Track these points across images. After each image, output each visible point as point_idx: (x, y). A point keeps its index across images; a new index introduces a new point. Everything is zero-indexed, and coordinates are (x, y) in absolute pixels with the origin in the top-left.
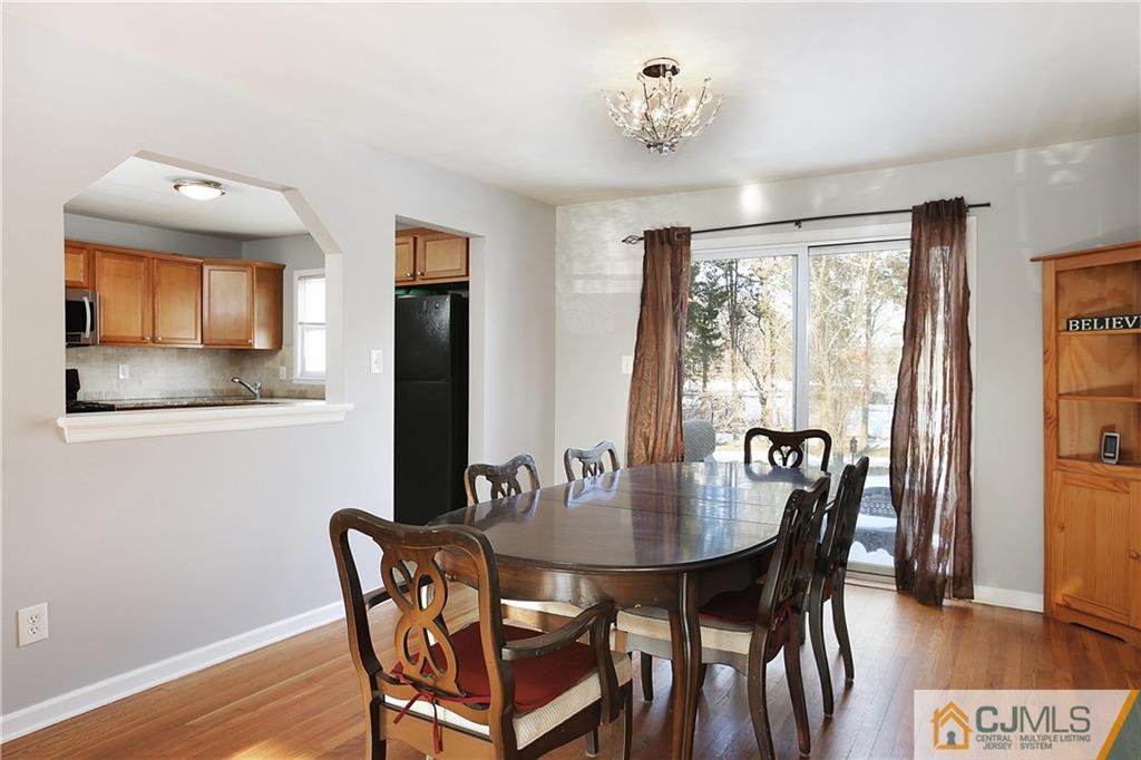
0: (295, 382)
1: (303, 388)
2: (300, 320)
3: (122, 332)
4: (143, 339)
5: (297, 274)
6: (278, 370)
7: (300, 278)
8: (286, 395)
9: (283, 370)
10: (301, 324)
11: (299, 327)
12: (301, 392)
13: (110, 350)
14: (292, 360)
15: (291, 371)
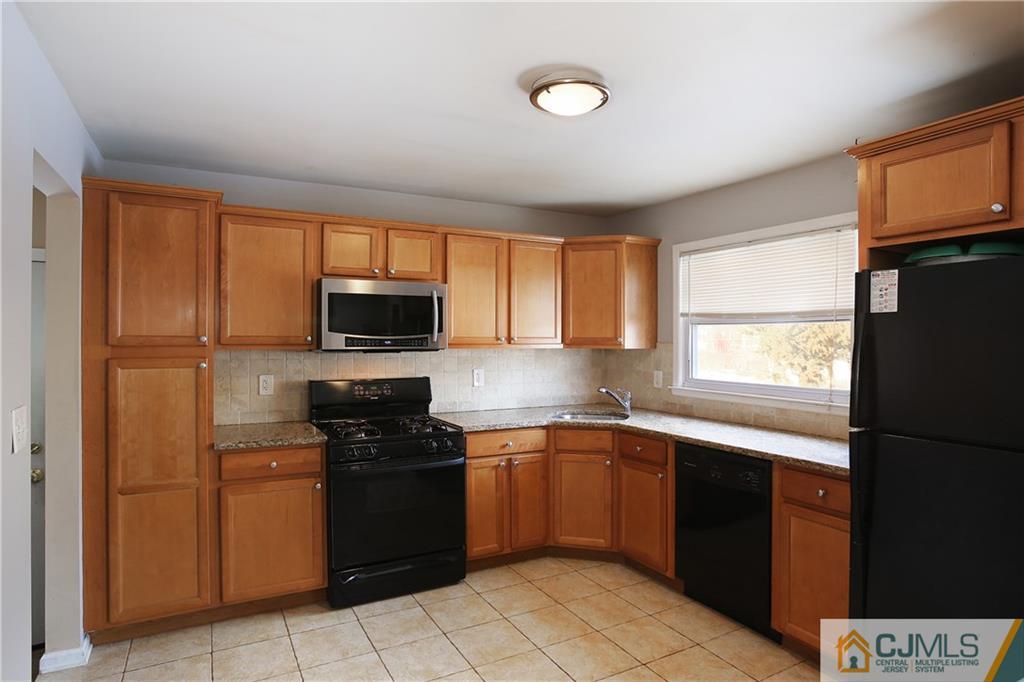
0: (674, 393)
1: (686, 402)
2: (681, 311)
3: (475, 333)
4: (498, 339)
5: (676, 249)
6: (652, 375)
7: (683, 254)
8: (662, 408)
9: (658, 376)
10: (683, 315)
11: (681, 319)
12: (684, 407)
13: (464, 353)
14: (671, 364)
15: (669, 378)
